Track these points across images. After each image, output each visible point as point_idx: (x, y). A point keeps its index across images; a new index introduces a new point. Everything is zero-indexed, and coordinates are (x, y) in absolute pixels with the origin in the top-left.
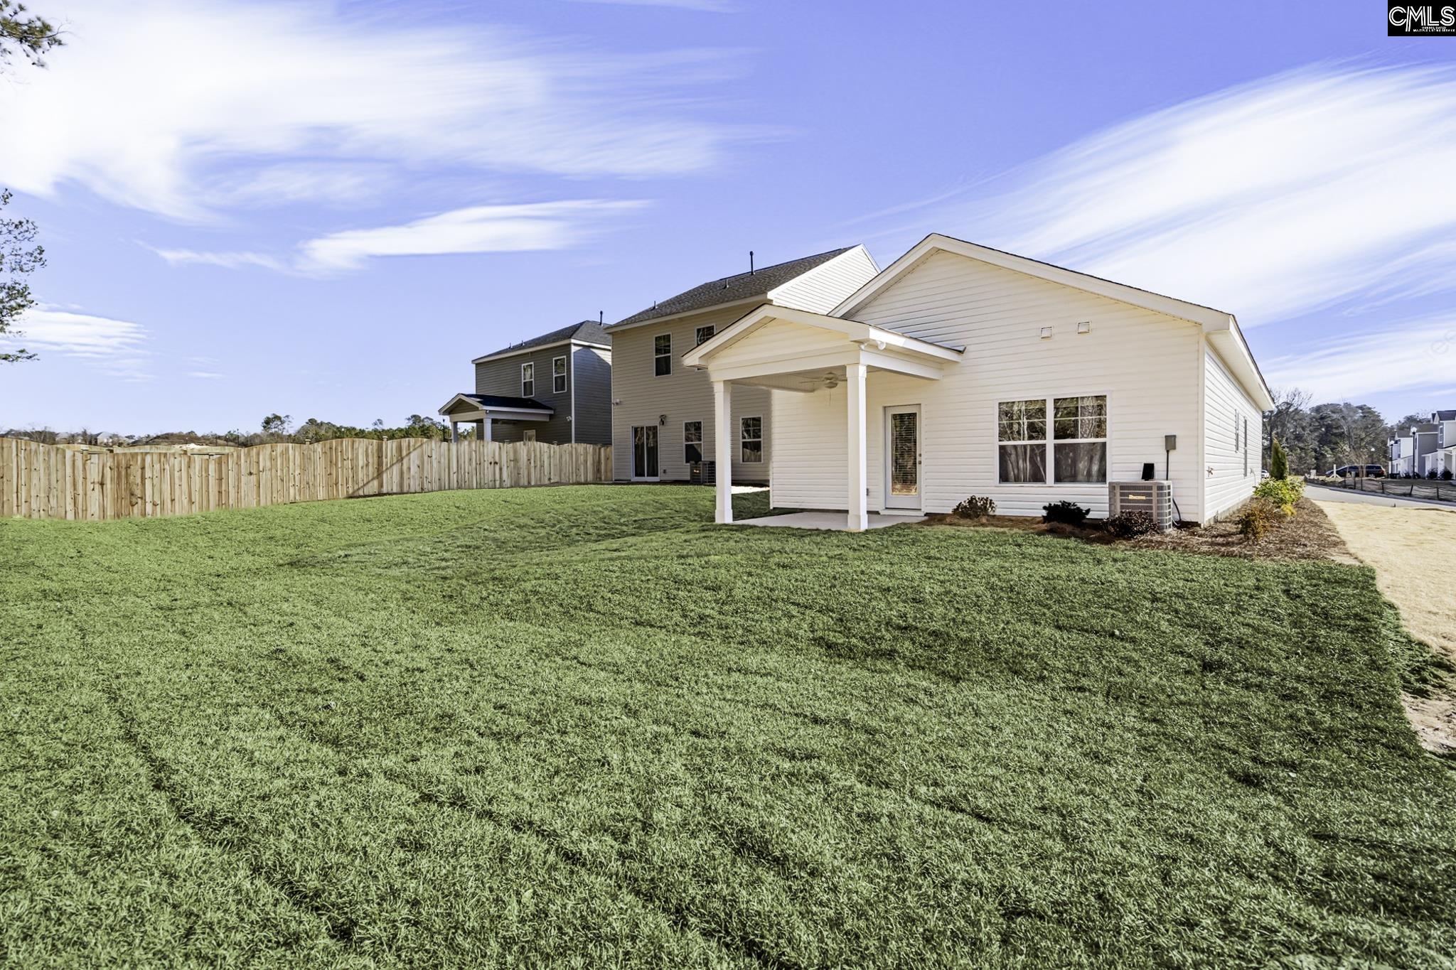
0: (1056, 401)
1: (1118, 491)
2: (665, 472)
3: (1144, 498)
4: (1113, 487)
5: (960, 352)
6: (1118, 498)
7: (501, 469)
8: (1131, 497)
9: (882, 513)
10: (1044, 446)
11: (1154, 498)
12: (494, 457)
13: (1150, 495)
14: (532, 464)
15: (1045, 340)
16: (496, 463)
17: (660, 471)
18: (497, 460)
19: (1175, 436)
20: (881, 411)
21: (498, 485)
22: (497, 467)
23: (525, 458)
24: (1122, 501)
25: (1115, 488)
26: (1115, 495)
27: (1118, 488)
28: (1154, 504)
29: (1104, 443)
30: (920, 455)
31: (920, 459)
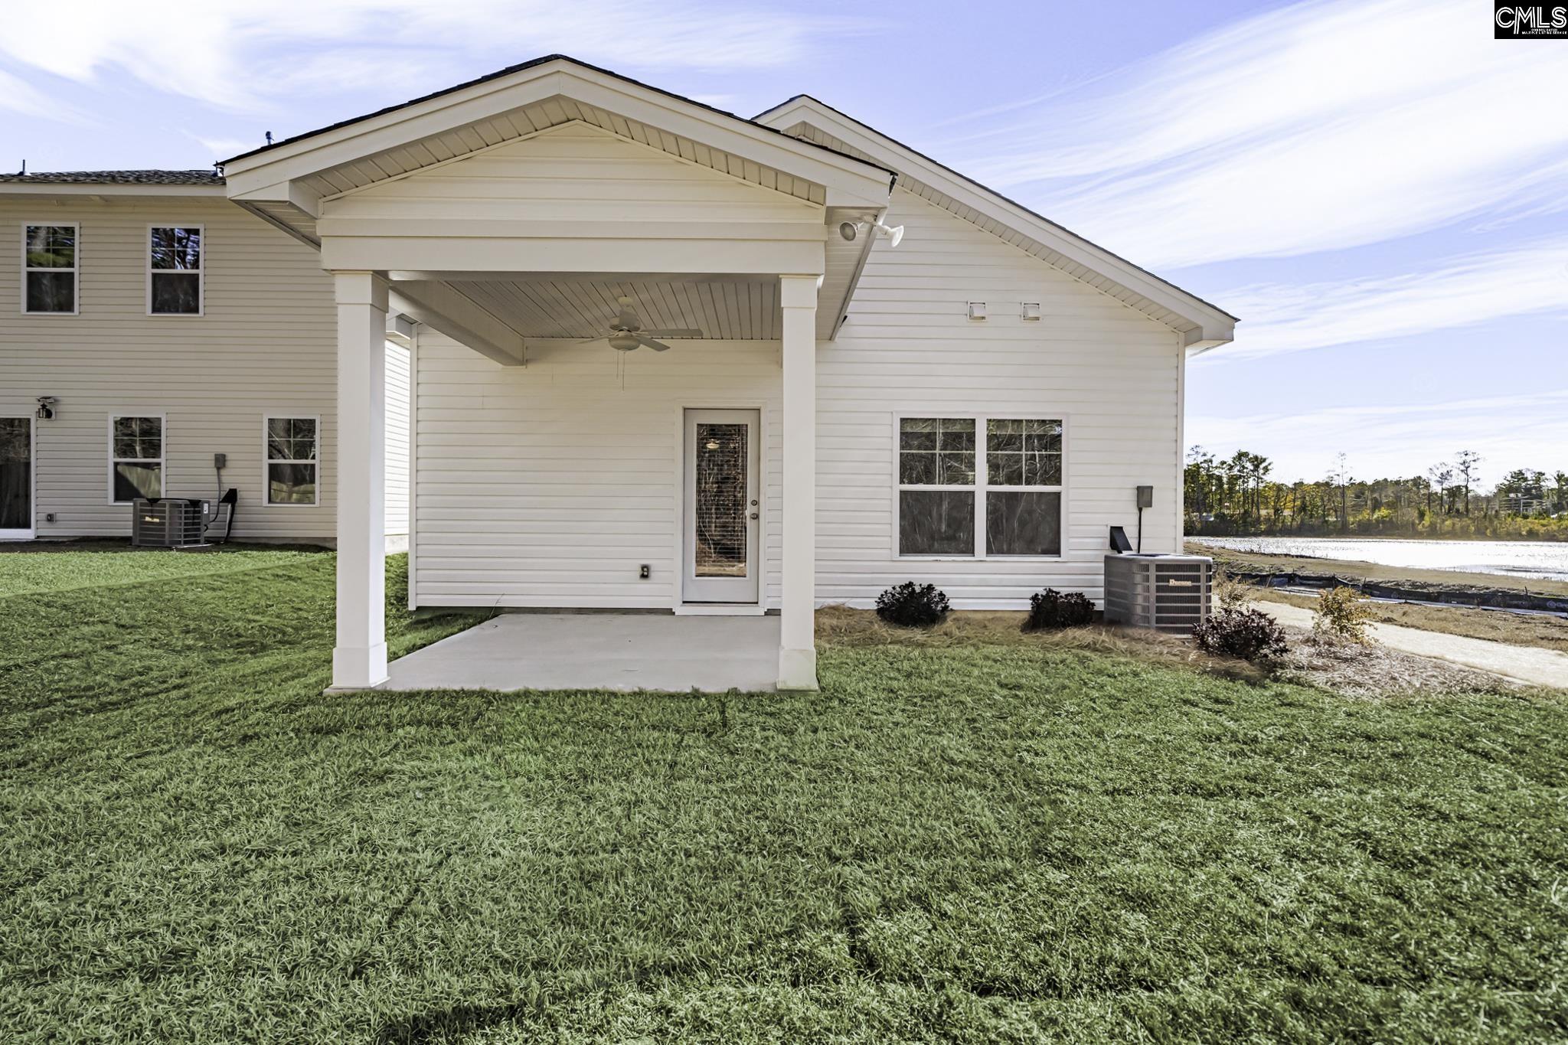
0: (994, 423)
2: (50, 519)
3: (1189, 584)
8: (1173, 583)
9: (678, 611)
10: (970, 494)
15: (975, 323)
19: (1151, 488)
20: (679, 415)
25: (1146, 568)
26: (1147, 579)
27: (1153, 569)
28: (1202, 594)
29: (1058, 495)
30: (755, 503)
31: (753, 509)
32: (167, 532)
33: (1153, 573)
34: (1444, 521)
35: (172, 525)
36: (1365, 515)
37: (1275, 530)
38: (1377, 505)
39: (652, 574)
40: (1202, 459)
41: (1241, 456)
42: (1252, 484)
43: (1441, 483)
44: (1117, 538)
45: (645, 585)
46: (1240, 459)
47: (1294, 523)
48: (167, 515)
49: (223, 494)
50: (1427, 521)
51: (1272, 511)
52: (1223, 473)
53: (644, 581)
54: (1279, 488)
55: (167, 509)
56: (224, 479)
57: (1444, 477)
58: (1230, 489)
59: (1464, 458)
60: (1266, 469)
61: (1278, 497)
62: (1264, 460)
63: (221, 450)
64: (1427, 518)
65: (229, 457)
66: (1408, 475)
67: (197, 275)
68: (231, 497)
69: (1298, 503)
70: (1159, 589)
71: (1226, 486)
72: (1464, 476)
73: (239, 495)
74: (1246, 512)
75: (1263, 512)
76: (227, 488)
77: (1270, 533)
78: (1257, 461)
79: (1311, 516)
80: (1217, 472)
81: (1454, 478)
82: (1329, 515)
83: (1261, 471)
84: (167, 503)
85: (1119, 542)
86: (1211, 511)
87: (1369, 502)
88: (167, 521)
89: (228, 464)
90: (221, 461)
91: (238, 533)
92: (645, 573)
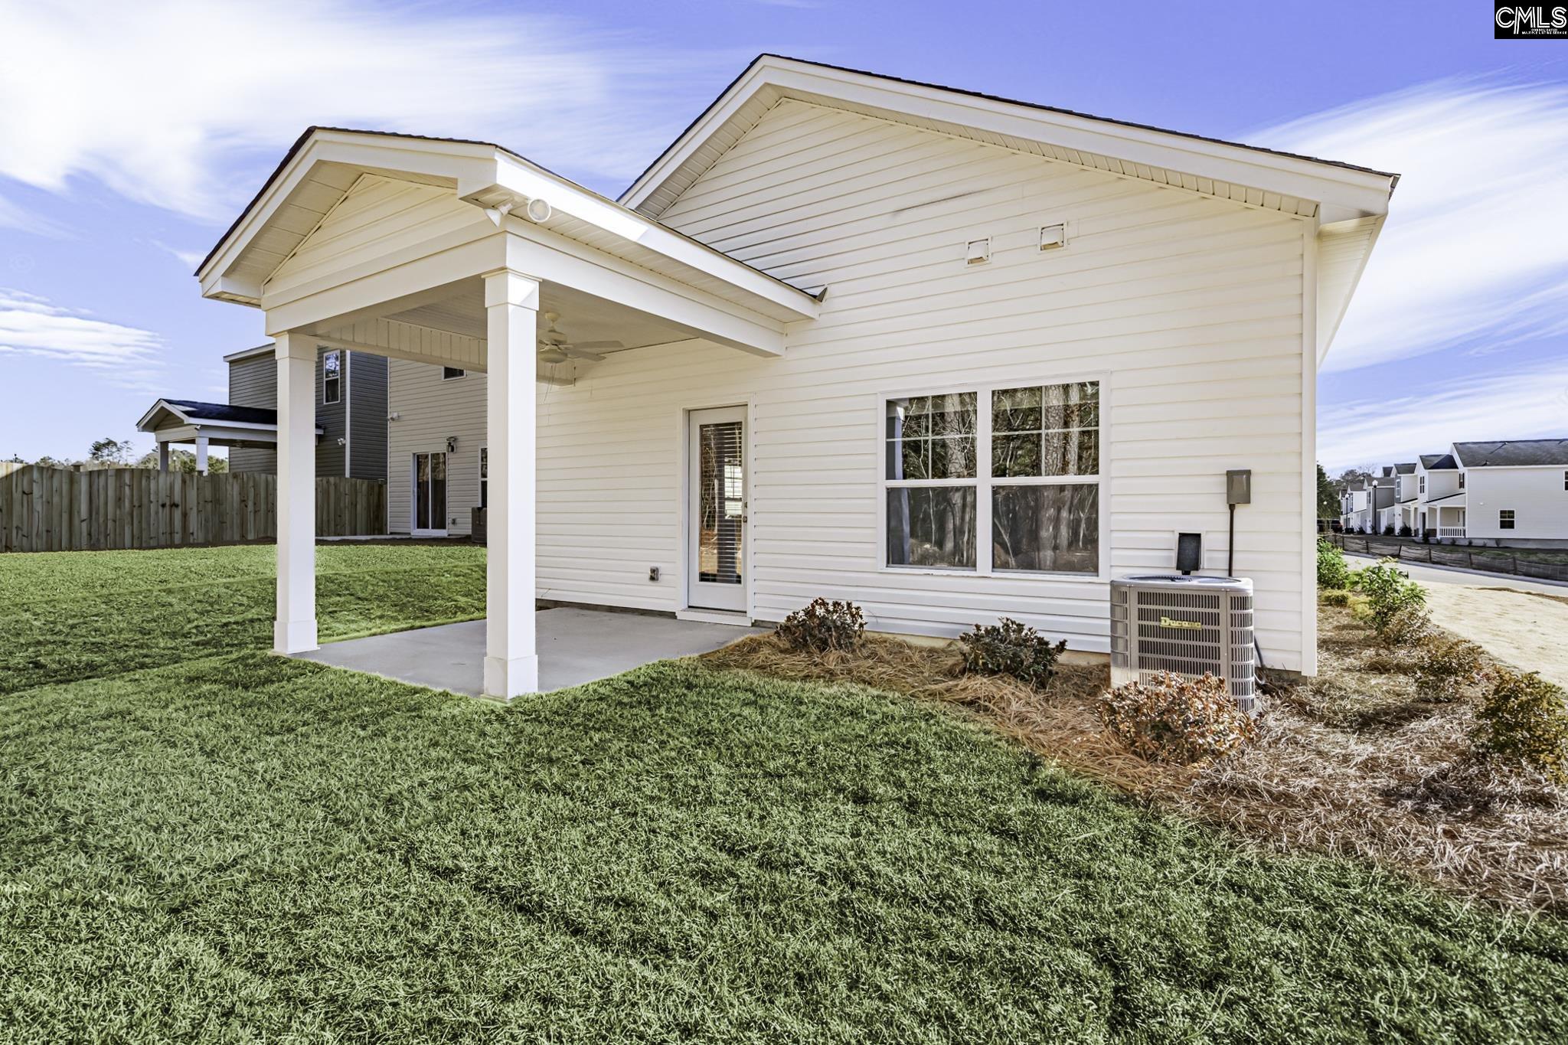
0: (999, 395)
1: (1133, 606)
2: (454, 522)
4: (1118, 592)
5: (818, 298)
6: (1134, 623)
7: (185, 515)
8: (1166, 622)
9: (683, 615)
10: (974, 490)
11: (1224, 628)
12: (171, 495)
13: (1214, 618)
14: (250, 504)
15: (976, 267)
16: (174, 505)
17: (448, 521)
18: (177, 498)
19: (1248, 473)
20: (680, 418)
21: (177, 538)
22: (177, 514)
23: (236, 498)
24: (1142, 630)
25: (1125, 597)
26: (1126, 614)
27: (1132, 599)
28: (1221, 645)
29: (1094, 488)
30: (746, 505)
31: (746, 513)
39: (662, 578)
44: (1189, 551)
45: (653, 587)
53: (651, 583)
92: (654, 575)
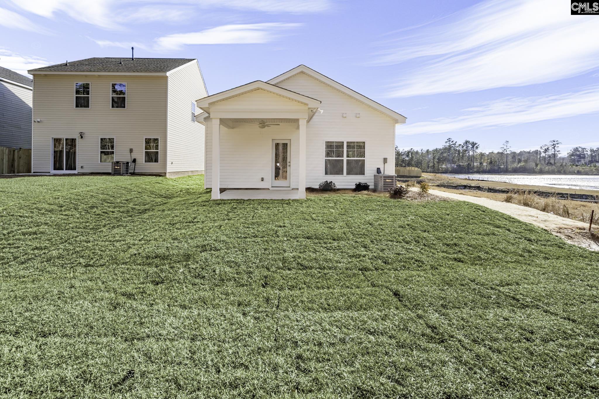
0: (348, 143)
2: (83, 168)
3: (391, 181)
8: (387, 180)
9: (271, 189)
10: (343, 160)
13: (393, 180)
15: (344, 118)
19: (387, 158)
20: (271, 141)
25: (381, 177)
26: (381, 180)
27: (383, 177)
28: (394, 183)
29: (364, 160)
30: (289, 162)
31: (289, 164)
32: (121, 171)
33: (383, 178)
34: (545, 167)
35: (123, 169)
36: (515, 165)
37: (481, 171)
38: (520, 161)
39: (264, 180)
40: (452, 143)
41: (467, 142)
42: (471, 153)
43: (545, 152)
44: (378, 171)
45: (262, 182)
46: (466, 143)
47: (487, 168)
48: (121, 166)
49: (132, 160)
50: (539, 167)
51: (479, 164)
52: (460, 149)
54: (482, 155)
55: (122, 164)
56: (132, 156)
57: (546, 151)
58: (463, 155)
59: (553, 143)
60: (477, 148)
61: (481, 158)
62: (476, 144)
63: (131, 147)
64: (539, 166)
65: (134, 149)
66: (533, 149)
67: (125, 97)
68: (134, 161)
69: (489, 160)
70: (384, 182)
71: (461, 154)
72: (553, 150)
73: (137, 160)
74: (469, 164)
75: (475, 164)
76: (133, 158)
77: (478, 172)
78: (474, 144)
79: (494, 165)
80: (457, 148)
81: (550, 151)
82: (501, 165)
83: (475, 148)
84: (122, 163)
85: (379, 171)
86: (455, 164)
87: (517, 160)
88: (121, 168)
89: (133, 151)
90: (131, 151)
91: (136, 171)
92: (262, 180)
